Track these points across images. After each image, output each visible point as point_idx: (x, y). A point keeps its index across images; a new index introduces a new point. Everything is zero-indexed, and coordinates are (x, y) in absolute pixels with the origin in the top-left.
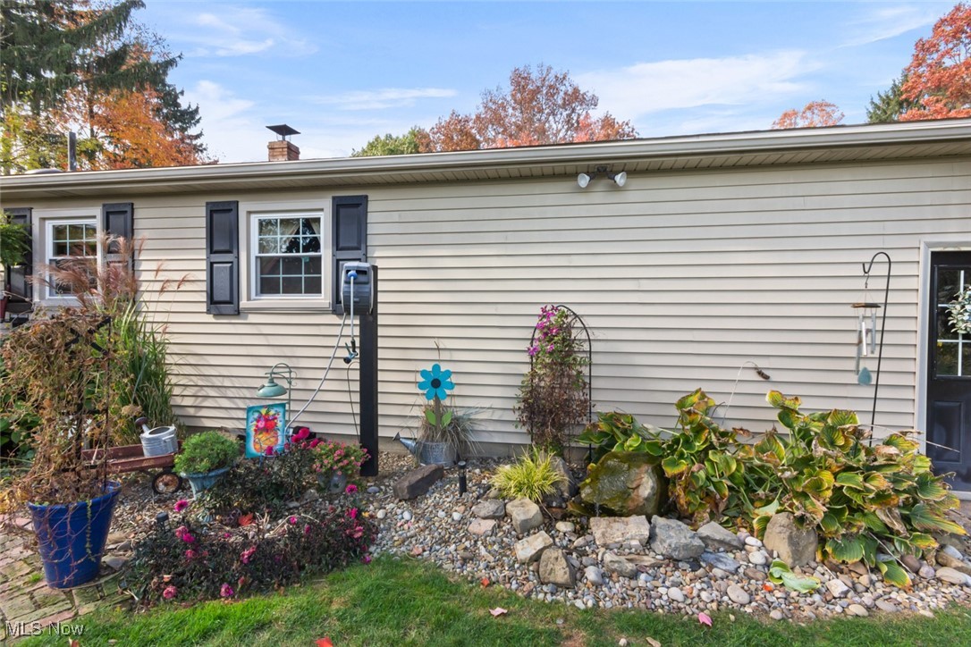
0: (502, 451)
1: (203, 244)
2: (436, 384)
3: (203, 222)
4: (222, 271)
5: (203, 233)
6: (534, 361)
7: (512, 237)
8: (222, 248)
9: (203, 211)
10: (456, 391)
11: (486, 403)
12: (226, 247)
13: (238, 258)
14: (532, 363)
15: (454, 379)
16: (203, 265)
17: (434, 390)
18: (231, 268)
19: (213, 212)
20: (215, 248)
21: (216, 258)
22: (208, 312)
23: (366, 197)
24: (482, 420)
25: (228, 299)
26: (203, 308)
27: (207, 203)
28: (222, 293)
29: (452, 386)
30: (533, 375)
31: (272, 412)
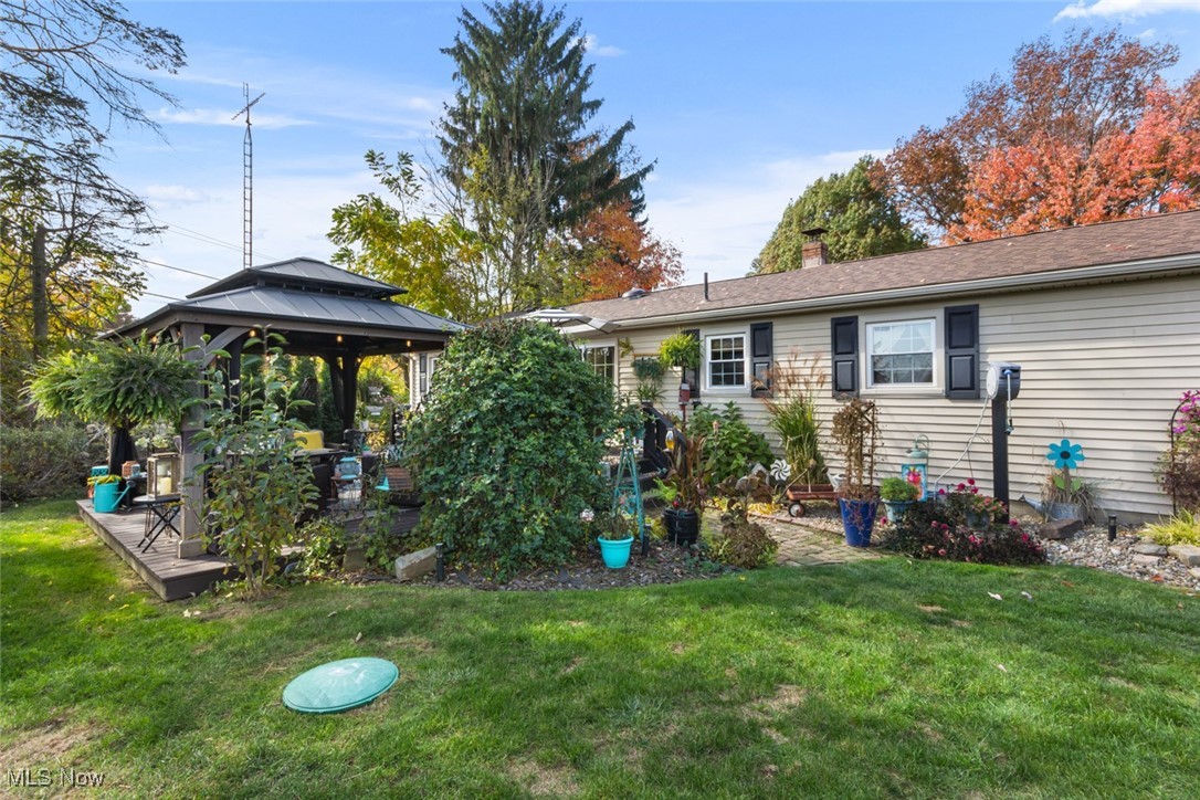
0: (1132, 519)
1: (829, 348)
2: (1065, 455)
3: (829, 332)
4: (845, 366)
5: (829, 340)
6: (1175, 439)
7: (1139, 331)
8: (844, 350)
9: (828, 325)
10: (1087, 464)
11: (1116, 476)
12: (849, 350)
13: (858, 357)
14: (1172, 442)
15: (1086, 454)
16: (830, 363)
17: (1062, 461)
18: (853, 366)
19: (836, 324)
20: (839, 351)
21: (839, 358)
22: (834, 397)
23: (978, 305)
24: (1110, 490)
25: (850, 387)
26: (830, 394)
27: (833, 319)
28: (845, 382)
29: (1082, 458)
30: (1174, 453)
31: (917, 470)
